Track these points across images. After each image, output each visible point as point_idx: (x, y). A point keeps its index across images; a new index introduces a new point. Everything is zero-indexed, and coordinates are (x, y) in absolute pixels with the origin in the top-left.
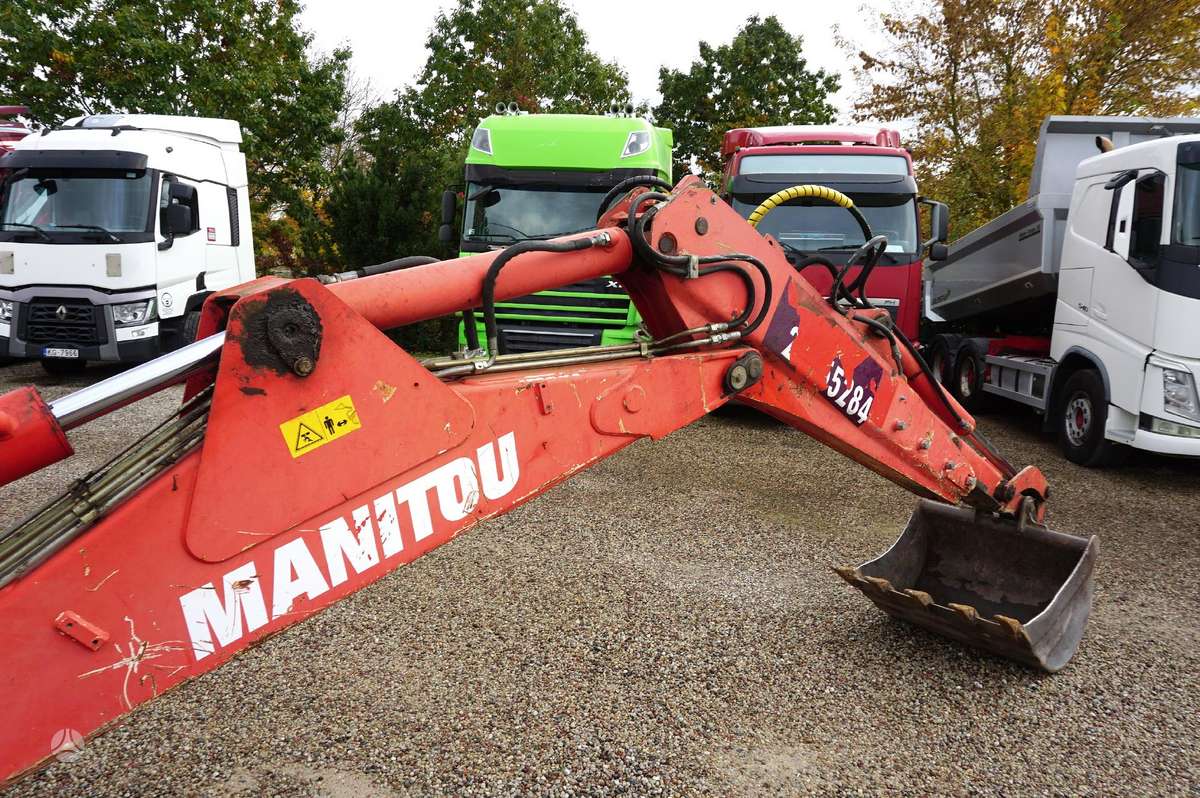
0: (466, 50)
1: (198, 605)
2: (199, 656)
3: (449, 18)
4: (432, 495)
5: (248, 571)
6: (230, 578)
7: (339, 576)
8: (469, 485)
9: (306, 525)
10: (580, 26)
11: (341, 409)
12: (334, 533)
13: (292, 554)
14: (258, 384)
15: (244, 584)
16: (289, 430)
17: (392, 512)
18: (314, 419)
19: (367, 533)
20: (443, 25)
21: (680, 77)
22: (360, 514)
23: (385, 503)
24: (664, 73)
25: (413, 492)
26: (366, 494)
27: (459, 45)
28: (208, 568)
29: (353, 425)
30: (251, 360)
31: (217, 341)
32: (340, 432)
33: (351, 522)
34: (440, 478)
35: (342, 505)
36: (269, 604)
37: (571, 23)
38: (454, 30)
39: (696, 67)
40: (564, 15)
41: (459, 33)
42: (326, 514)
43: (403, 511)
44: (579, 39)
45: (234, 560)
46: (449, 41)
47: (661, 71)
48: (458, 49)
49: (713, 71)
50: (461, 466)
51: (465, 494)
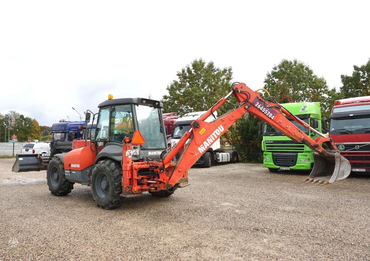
0: (276, 81)
1: (199, 149)
2: (201, 153)
3: (270, 74)
4: (215, 133)
5: (202, 145)
6: (201, 146)
7: (210, 144)
8: (219, 131)
9: (205, 140)
10: (310, 69)
11: (203, 129)
12: (208, 140)
13: (205, 143)
14: (196, 130)
15: (202, 146)
16: (200, 132)
17: (212, 136)
18: (201, 131)
19: (211, 139)
20: (269, 76)
21: (347, 78)
22: (209, 137)
23: (211, 136)
24: (342, 77)
25: (213, 134)
26: (209, 135)
27: (274, 80)
28: (199, 146)
29: (205, 130)
30: (194, 128)
31: (192, 129)
32: (204, 131)
33: (209, 138)
34: (216, 131)
35: (207, 137)
36: (205, 148)
37: (307, 69)
38: (272, 77)
39: (354, 74)
40: (305, 67)
41: (273, 77)
42: (206, 138)
43: (213, 136)
44: (310, 72)
45: (200, 145)
46: (271, 79)
47: (341, 76)
48: (273, 81)
49: (360, 74)
50: (217, 130)
51: (219, 132)
